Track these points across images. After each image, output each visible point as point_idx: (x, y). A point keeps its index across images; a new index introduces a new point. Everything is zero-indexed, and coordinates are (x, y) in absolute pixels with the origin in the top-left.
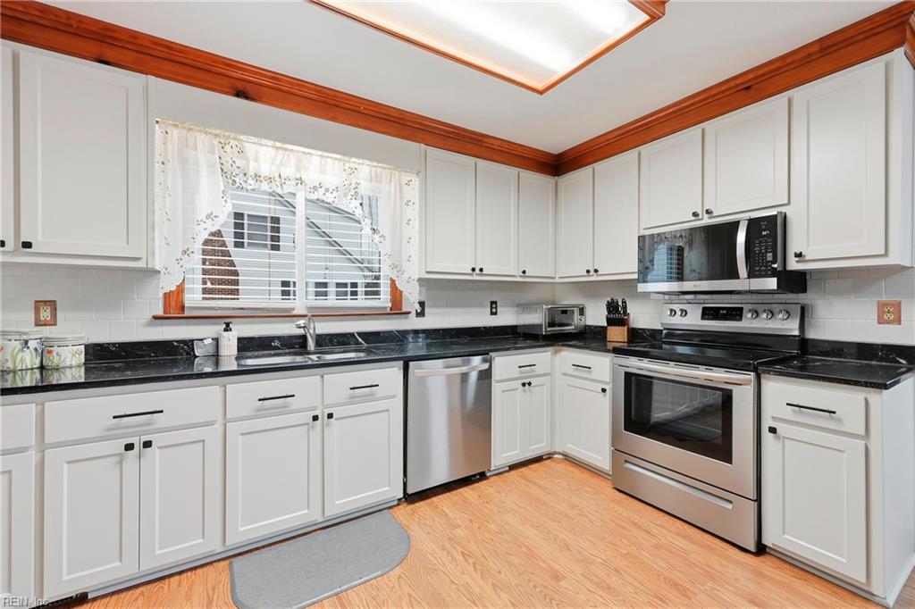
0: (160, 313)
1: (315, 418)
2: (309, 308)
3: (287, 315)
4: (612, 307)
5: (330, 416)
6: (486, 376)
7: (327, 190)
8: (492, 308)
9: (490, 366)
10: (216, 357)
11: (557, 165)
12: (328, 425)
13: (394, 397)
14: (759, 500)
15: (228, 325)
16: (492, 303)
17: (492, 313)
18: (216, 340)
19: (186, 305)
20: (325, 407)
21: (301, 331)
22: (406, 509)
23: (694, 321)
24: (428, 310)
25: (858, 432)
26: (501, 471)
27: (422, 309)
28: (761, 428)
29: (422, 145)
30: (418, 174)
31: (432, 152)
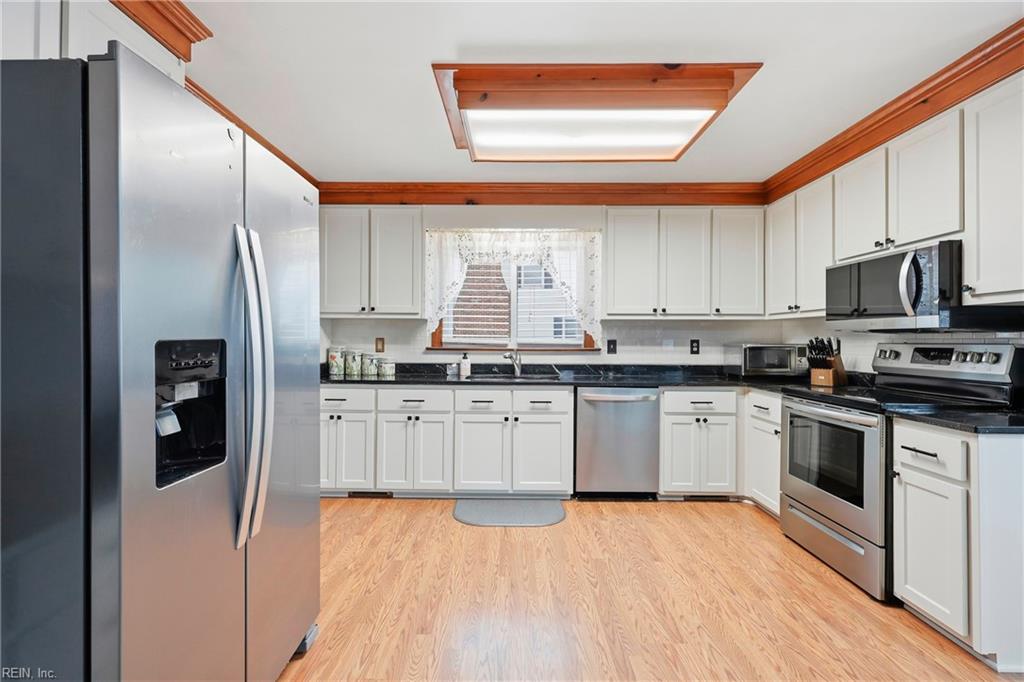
0: (430, 346)
1: (506, 419)
2: (519, 345)
3: (501, 349)
4: (817, 346)
6: (654, 407)
7: (527, 256)
8: (692, 347)
9: (660, 400)
10: (458, 375)
11: (764, 193)
12: (516, 425)
13: (566, 413)
14: (887, 549)
15: (465, 354)
16: (692, 342)
17: (693, 352)
18: (459, 364)
19: (443, 340)
20: (514, 413)
23: (906, 363)
24: (618, 348)
25: (960, 475)
26: (672, 499)
27: (612, 346)
28: (890, 475)
29: (604, 206)
30: (601, 230)
31: (613, 210)
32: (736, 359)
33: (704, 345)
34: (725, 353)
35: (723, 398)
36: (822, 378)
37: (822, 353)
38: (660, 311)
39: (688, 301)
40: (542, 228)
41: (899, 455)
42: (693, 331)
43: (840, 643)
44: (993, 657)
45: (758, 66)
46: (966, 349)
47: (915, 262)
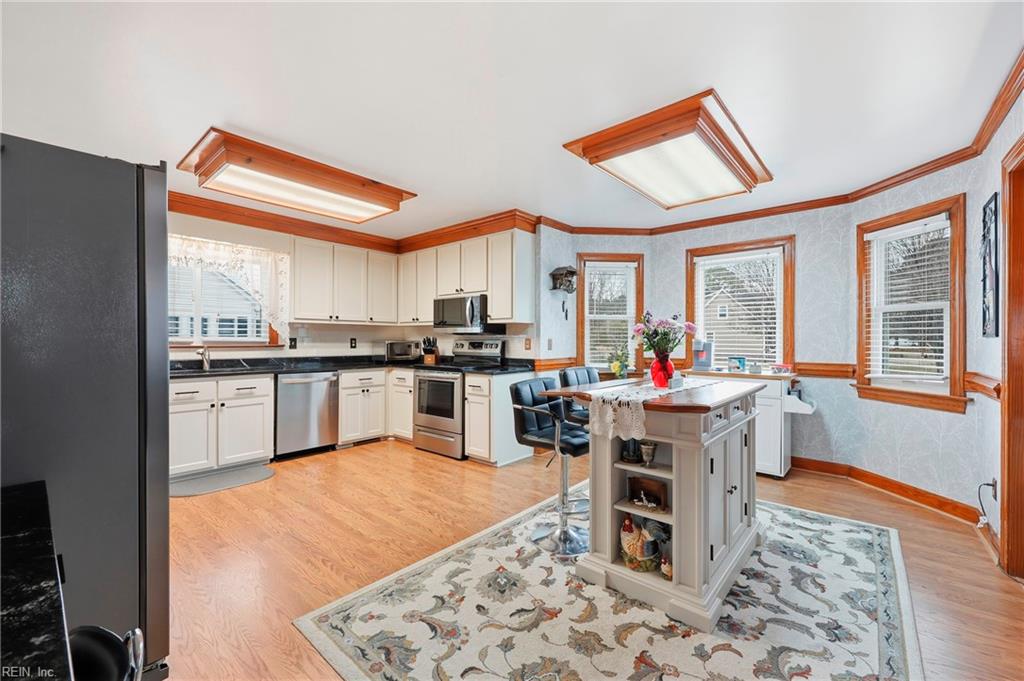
1: (213, 406)
2: (205, 342)
3: (189, 346)
4: (427, 342)
5: (223, 405)
6: (334, 385)
7: (220, 265)
8: (352, 343)
9: (338, 379)
11: (399, 247)
12: (221, 410)
13: (267, 395)
14: (463, 434)
16: (352, 340)
17: (352, 347)
20: (219, 400)
21: (199, 357)
22: (275, 465)
23: (466, 350)
24: (298, 345)
25: (487, 394)
26: (346, 446)
27: (293, 343)
28: (464, 399)
29: (292, 236)
30: (289, 253)
31: (300, 240)
32: (382, 351)
33: (360, 342)
34: (373, 347)
35: (377, 375)
36: (429, 360)
37: (430, 347)
38: (334, 318)
39: (354, 312)
40: (238, 243)
41: (468, 390)
42: (353, 333)
43: (449, 476)
44: (496, 463)
45: (416, 195)
46: (487, 342)
47: (472, 303)
